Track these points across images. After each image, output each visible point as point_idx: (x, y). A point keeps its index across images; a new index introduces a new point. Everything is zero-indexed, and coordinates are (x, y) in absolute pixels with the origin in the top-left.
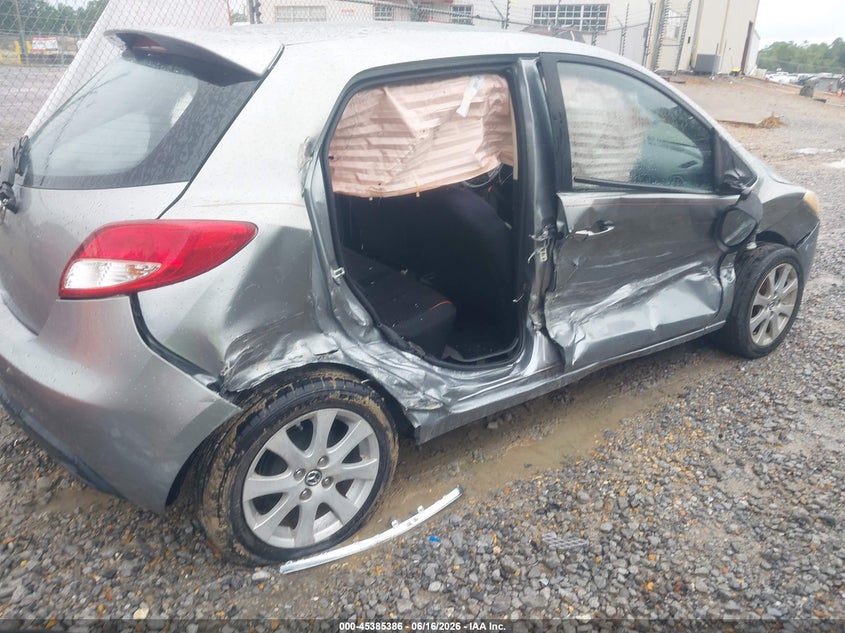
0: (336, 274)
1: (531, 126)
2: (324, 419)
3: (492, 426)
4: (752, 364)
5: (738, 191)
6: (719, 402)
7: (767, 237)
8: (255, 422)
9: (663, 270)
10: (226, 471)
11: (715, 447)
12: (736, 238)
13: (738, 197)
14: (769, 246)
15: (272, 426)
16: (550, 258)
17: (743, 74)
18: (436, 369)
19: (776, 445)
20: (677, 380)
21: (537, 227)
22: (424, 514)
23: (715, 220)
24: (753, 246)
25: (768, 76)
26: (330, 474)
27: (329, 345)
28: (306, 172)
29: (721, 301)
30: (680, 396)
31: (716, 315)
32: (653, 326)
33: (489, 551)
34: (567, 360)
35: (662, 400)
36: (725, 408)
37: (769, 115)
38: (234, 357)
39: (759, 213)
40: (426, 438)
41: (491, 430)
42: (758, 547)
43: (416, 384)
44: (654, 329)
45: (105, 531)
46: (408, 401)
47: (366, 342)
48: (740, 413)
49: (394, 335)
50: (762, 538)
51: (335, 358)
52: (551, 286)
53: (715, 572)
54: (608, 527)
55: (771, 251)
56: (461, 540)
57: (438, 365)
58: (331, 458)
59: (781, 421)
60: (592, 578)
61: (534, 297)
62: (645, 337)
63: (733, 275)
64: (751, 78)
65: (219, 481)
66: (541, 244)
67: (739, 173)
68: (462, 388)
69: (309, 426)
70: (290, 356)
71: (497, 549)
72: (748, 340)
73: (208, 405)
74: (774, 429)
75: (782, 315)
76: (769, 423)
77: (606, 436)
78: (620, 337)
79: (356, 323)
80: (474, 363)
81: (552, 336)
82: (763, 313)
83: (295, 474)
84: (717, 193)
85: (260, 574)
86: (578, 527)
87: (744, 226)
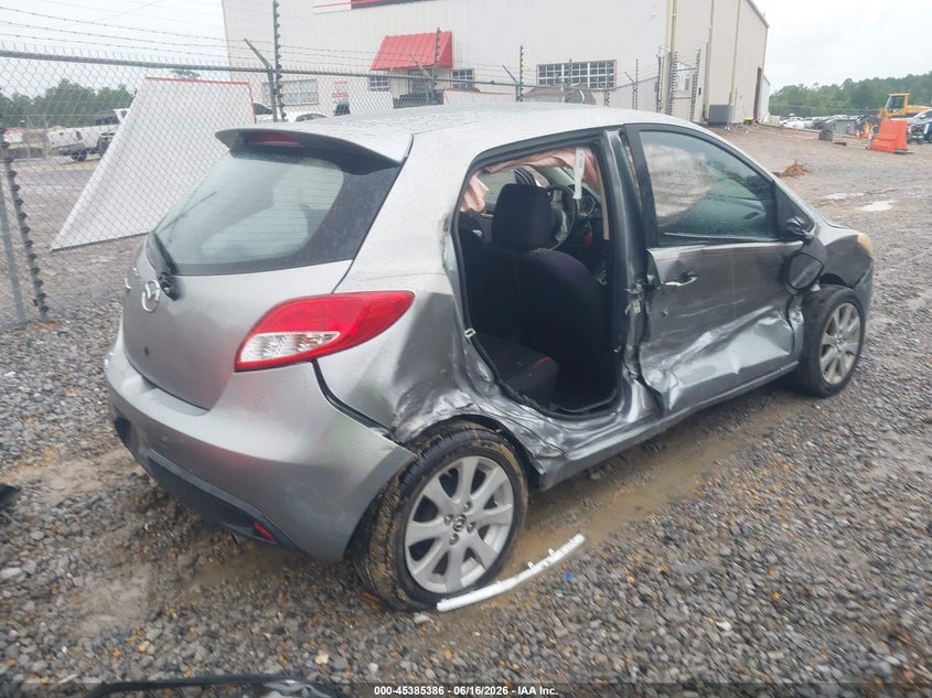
0: (469, 333)
1: (619, 190)
2: (468, 465)
3: (595, 477)
4: (826, 402)
5: (802, 238)
6: (803, 438)
7: (828, 279)
8: (414, 470)
9: (739, 316)
10: (393, 518)
11: (808, 477)
12: (802, 282)
13: (801, 243)
14: (830, 288)
15: (427, 473)
16: (643, 309)
17: (757, 122)
18: (550, 419)
19: (863, 470)
20: (758, 422)
21: (630, 281)
22: (555, 556)
23: (783, 265)
24: (817, 288)
25: (781, 122)
26: (472, 520)
27: (464, 399)
28: (444, 244)
29: (794, 342)
30: (765, 436)
31: (789, 356)
32: (736, 369)
33: (624, 580)
34: (665, 404)
35: (748, 441)
36: (809, 443)
37: (792, 163)
38: (402, 410)
39: (823, 256)
40: (549, 485)
41: (595, 481)
42: (865, 557)
43: (538, 432)
44: (737, 372)
45: (260, 596)
46: (535, 448)
47: (490, 397)
48: (824, 446)
49: (512, 391)
50: (867, 549)
51: (473, 410)
52: (644, 335)
53: (832, 580)
54: (726, 551)
55: (833, 292)
56: (595, 575)
57: (551, 417)
58: (474, 503)
59: (864, 450)
60: (724, 595)
61: (630, 348)
62: (728, 380)
63: (801, 317)
64: (765, 126)
65: (386, 527)
66: (635, 296)
67: (798, 221)
68: (576, 436)
69: (455, 473)
70: (437, 410)
71: (631, 579)
72: (821, 379)
73: (388, 452)
74: (858, 457)
75: (848, 353)
76: (853, 453)
77: (704, 476)
78: (707, 382)
79: (482, 378)
80: (581, 413)
81: (649, 384)
82: (831, 352)
83: (446, 520)
84: (782, 241)
85: (421, 617)
86: (700, 554)
87: (807, 269)
